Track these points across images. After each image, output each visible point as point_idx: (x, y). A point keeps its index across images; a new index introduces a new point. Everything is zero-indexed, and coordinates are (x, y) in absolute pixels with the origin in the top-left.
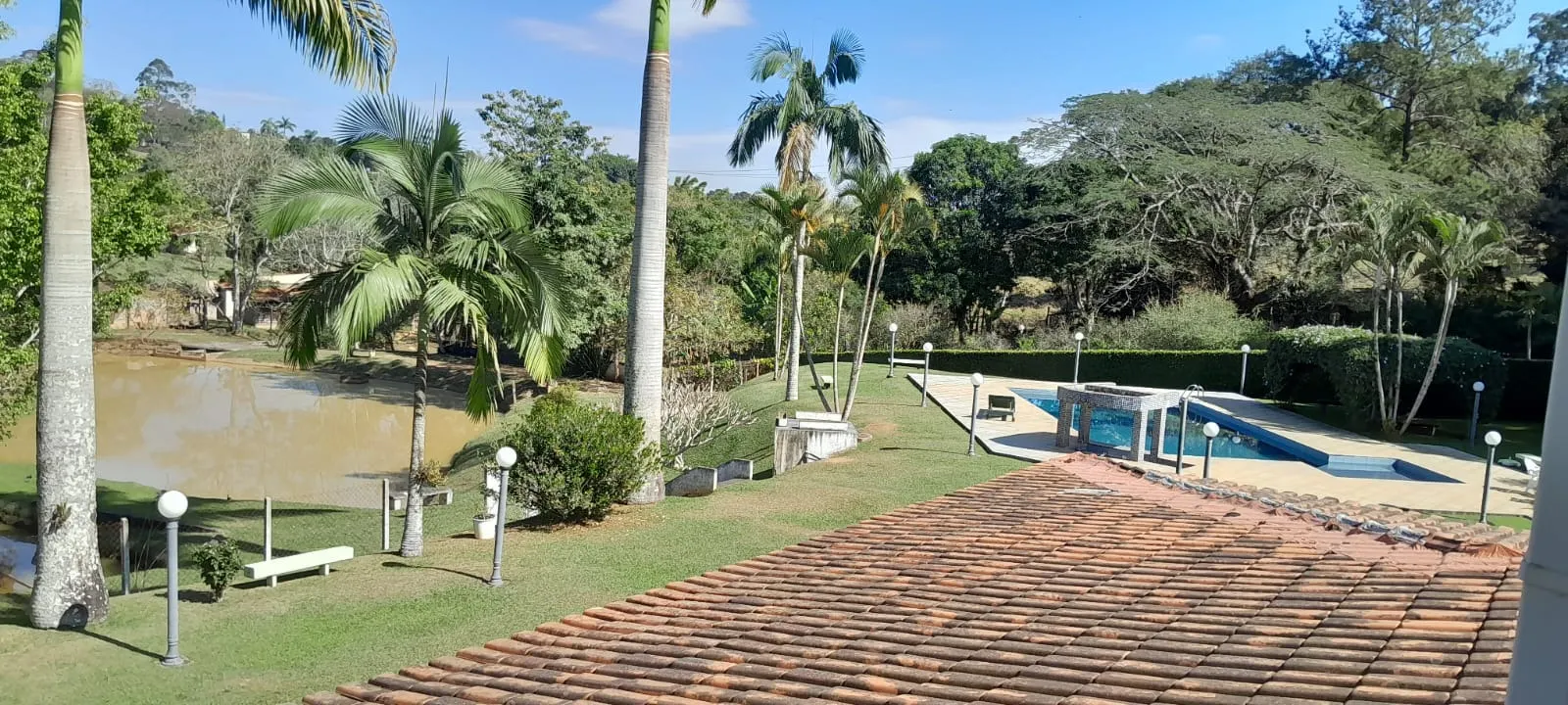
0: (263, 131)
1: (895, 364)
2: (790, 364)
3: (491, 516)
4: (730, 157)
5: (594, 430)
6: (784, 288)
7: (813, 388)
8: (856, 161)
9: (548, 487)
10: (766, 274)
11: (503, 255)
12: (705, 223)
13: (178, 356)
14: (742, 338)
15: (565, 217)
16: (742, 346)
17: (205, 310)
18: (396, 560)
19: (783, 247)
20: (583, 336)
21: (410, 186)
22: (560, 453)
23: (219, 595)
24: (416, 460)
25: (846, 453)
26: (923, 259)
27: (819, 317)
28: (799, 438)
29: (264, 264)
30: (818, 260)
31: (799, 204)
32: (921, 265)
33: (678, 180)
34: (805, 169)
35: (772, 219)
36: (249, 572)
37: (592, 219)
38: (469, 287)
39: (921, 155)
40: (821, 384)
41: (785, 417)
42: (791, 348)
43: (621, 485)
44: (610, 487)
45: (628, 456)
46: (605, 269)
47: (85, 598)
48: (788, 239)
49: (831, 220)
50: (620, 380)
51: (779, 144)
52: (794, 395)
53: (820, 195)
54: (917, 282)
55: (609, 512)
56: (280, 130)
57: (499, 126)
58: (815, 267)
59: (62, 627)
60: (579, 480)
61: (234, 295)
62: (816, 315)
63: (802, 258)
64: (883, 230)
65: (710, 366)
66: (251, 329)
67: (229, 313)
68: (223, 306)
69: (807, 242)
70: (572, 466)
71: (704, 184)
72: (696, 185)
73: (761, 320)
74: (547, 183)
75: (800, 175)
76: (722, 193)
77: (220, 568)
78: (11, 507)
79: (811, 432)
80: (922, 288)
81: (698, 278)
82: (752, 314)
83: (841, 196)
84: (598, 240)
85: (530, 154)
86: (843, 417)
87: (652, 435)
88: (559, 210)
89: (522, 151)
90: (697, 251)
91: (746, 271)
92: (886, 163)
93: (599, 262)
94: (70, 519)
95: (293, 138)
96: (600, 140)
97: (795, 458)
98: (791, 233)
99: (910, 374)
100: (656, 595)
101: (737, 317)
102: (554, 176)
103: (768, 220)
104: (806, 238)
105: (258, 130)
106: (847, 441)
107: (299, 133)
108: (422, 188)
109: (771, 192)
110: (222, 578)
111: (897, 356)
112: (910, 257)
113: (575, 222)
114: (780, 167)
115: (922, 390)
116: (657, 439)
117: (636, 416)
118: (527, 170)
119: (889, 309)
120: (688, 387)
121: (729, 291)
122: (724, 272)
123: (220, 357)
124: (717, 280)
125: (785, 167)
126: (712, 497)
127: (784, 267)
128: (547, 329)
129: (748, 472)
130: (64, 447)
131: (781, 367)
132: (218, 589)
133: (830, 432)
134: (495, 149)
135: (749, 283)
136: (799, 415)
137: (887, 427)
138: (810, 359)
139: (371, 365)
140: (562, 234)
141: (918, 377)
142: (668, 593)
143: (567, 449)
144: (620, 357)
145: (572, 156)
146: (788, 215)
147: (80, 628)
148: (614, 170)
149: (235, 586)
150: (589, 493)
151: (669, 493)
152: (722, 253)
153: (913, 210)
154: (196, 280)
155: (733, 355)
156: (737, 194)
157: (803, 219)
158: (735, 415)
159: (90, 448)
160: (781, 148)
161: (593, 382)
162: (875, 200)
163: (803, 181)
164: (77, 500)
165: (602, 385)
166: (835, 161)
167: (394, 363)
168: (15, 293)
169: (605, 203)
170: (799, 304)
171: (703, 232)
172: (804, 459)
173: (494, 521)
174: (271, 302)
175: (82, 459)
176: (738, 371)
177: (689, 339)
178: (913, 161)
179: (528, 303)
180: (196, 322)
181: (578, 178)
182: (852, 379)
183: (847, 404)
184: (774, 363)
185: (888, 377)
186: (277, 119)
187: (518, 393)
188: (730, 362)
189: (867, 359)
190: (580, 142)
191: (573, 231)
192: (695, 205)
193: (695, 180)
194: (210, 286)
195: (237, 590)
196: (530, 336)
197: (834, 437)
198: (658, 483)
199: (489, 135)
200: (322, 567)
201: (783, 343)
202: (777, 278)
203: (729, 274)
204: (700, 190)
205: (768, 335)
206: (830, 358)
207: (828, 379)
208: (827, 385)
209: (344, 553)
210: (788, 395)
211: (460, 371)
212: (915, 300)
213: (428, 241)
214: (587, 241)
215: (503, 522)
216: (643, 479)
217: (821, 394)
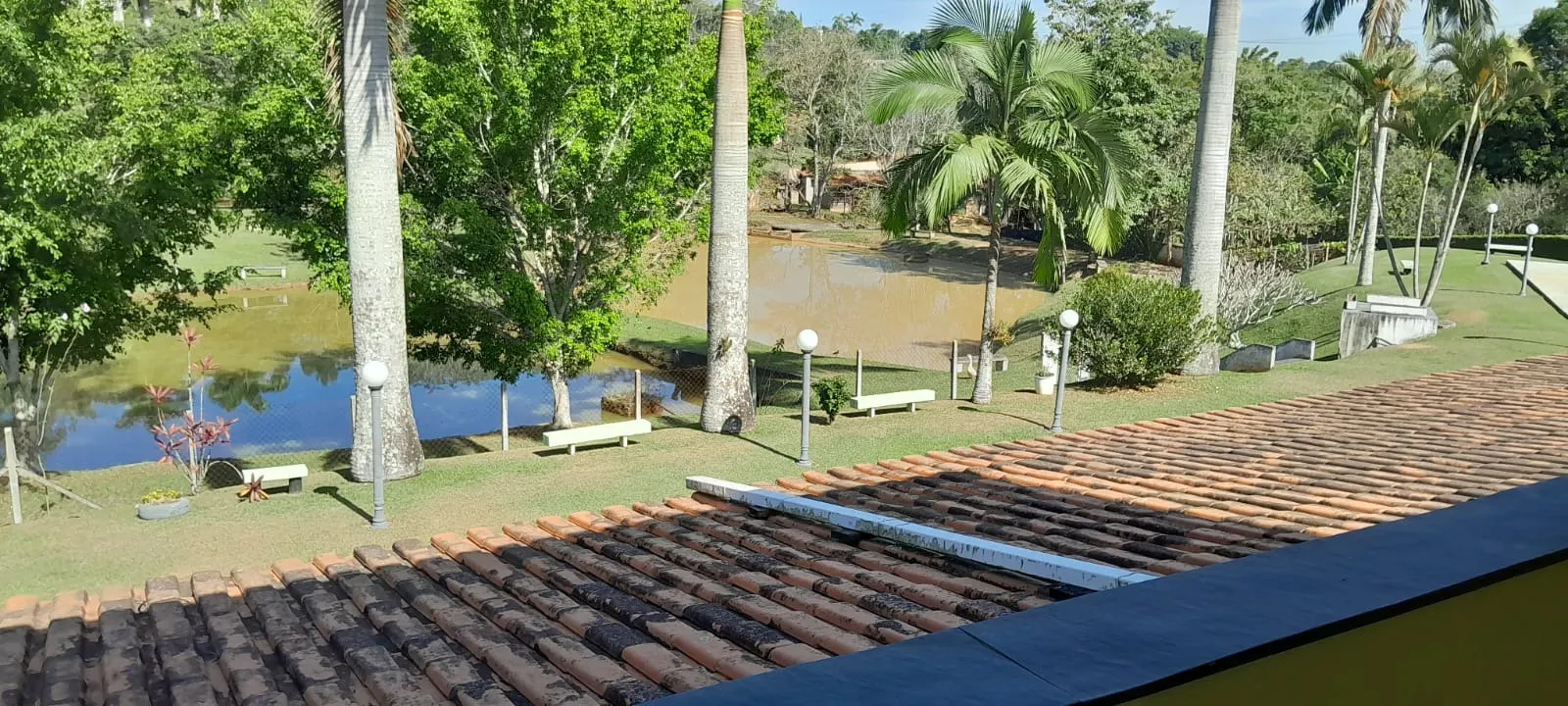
0: (834, 26)
1: (1493, 251)
2: (1364, 247)
3: (1051, 375)
4: (1306, 25)
5: (1151, 301)
6: (1363, 164)
7: (1391, 273)
8: (1455, 21)
9: (1104, 351)
10: (1343, 151)
11: (1072, 133)
12: (1274, 97)
13: (769, 236)
14: (1311, 221)
15: (1122, 96)
16: (1310, 229)
17: (789, 195)
18: (970, 404)
19: (1364, 120)
20: (1135, 218)
21: (992, 74)
22: (1118, 320)
23: (832, 419)
24: (988, 320)
25: (1423, 340)
26: (1537, 132)
27: (1403, 197)
28: (1369, 322)
29: (839, 154)
30: (1404, 133)
31: (1384, 72)
32: (1534, 139)
33: (1245, 51)
34: (1393, 35)
35: (1352, 90)
36: (854, 404)
37: (1150, 96)
38: (1040, 164)
39: (1543, 12)
40: (1400, 269)
41: (1354, 299)
42: (1367, 230)
43: (1175, 352)
44: (1165, 356)
45: (1182, 326)
46: (1162, 149)
47: (740, 412)
48: (1369, 111)
49: (1423, 88)
50: (1174, 264)
51: (1365, 8)
52: (1368, 279)
53: (1409, 61)
54: (1528, 158)
55: (1162, 381)
56: (850, 25)
57: (1061, 7)
58: (1400, 141)
59: (724, 432)
60: (1134, 346)
61: (813, 181)
62: (1400, 195)
63: (1385, 130)
64: (1484, 96)
65: (1274, 250)
66: (827, 212)
67: (809, 198)
68: (804, 191)
69: (1391, 114)
70: (1128, 333)
71: (1275, 54)
72: (1265, 55)
73: (1334, 200)
74: (1106, 62)
75: (1388, 40)
76: (1294, 63)
77: (834, 398)
78: (657, 353)
79: (1384, 316)
80: (1534, 165)
81: (1264, 156)
82: (1323, 195)
83: (1435, 61)
84: (1157, 119)
85: (1091, 34)
86: (1422, 303)
87: (1208, 308)
88: (1118, 89)
89: (1082, 32)
90: (1264, 127)
91: (1320, 147)
92: (1492, 23)
93: (1156, 141)
94: (730, 350)
95: (862, 32)
96: (1163, 14)
97: (1363, 343)
98: (1373, 105)
99: (1510, 261)
100: (1215, 414)
101: (1306, 198)
102: (1113, 55)
103: (1348, 90)
104: (1391, 109)
105: (830, 26)
106: (1427, 328)
107: (866, 27)
108: (1003, 75)
109: (1352, 61)
110: (835, 405)
111: (1495, 241)
112: (1522, 129)
113: (1133, 101)
114: (1364, 32)
115: (1521, 276)
116: (1213, 312)
117: (1193, 290)
118: (1087, 49)
119: (1492, 188)
120: (1248, 264)
121: (1298, 169)
122: (1293, 149)
123: (803, 237)
124: (1284, 159)
125: (1370, 32)
126: (1268, 373)
127: (1364, 142)
128: (1110, 203)
129: (1310, 352)
130: (727, 293)
131: (1353, 252)
132: (832, 414)
133: (1405, 317)
134: (1055, 31)
135: (1322, 160)
136: (1371, 298)
137: (1477, 316)
138: (1389, 243)
139: (931, 245)
140: (1119, 114)
141: (1518, 263)
142: (1227, 414)
143: (1123, 318)
144: (1174, 240)
145: (1133, 33)
146: (1370, 84)
147: (736, 434)
148: (1176, 44)
149: (843, 414)
150: (1144, 360)
151: (1223, 367)
152: (1292, 129)
153: (1521, 74)
154: (781, 168)
155: (1300, 239)
156: (1313, 64)
157: (1388, 88)
158: (1297, 294)
159: (745, 295)
160: (1366, 12)
161: (1143, 265)
162: (1475, 64)
163: (1389, 46)
164: (736, 336)
165: (1153, 268)
166: (1430, 23)
167: (951, 244)
168: (672, 175)
169: (1165, 80)
170: (1379, 182)
171: (1272, 107)
172: (1374, 344)
173: (1054, 380)
174: (845, 188)
175: (739, 304)
176: (1304, 255)
177: (1249, 222)
178: (1532, 18)
179: (1092, 178)
180: (783, 207)
181: (1138, 55)
182: (1436, 262)
183: (1428, 289)
184: (1346, 247)
185: (1483, 263)
186: (847, 14)
187: (1067, 274)
188: (1295, 246)
189: (1456, 243)
190: (1142, 18)
191: (1130, 110)
192: (1264, 78)
193: (1265, 50)
194: (792, 174)
195: (845, 418)
196: (1093, 210)
197: (1410, 322)
198: (1212, 355)
199: (1051, 17)
200: (910, 405)
201: (1358, 226)
202: (1354, 154)
203: (1300, 152)
204: (1271, 60)
205: (1341, 217)
206: (1411, 243)
207: (1408, 264)
208: (1407, 271)
209: (928, 395)
210: (1360, 279)
211: (1012, 252)
212: (1523, 178)
213: (1006, 124)
214: (1144, 119)
215: (1064, 381)
216: (1198, 350)
217: (1399, 279)
